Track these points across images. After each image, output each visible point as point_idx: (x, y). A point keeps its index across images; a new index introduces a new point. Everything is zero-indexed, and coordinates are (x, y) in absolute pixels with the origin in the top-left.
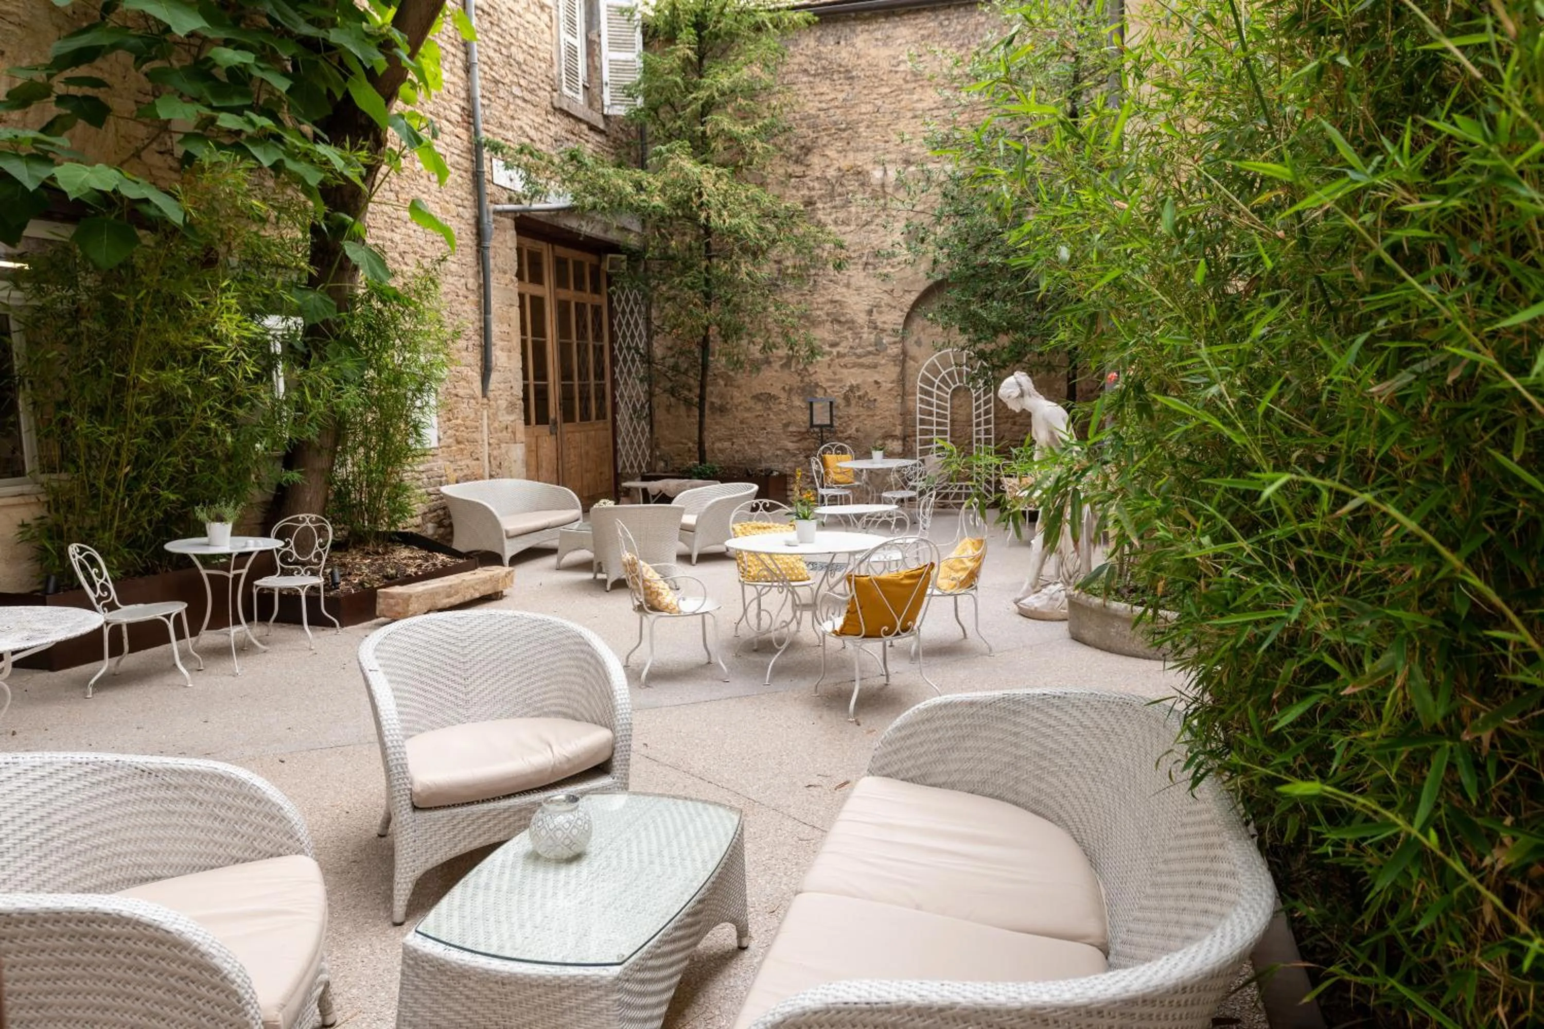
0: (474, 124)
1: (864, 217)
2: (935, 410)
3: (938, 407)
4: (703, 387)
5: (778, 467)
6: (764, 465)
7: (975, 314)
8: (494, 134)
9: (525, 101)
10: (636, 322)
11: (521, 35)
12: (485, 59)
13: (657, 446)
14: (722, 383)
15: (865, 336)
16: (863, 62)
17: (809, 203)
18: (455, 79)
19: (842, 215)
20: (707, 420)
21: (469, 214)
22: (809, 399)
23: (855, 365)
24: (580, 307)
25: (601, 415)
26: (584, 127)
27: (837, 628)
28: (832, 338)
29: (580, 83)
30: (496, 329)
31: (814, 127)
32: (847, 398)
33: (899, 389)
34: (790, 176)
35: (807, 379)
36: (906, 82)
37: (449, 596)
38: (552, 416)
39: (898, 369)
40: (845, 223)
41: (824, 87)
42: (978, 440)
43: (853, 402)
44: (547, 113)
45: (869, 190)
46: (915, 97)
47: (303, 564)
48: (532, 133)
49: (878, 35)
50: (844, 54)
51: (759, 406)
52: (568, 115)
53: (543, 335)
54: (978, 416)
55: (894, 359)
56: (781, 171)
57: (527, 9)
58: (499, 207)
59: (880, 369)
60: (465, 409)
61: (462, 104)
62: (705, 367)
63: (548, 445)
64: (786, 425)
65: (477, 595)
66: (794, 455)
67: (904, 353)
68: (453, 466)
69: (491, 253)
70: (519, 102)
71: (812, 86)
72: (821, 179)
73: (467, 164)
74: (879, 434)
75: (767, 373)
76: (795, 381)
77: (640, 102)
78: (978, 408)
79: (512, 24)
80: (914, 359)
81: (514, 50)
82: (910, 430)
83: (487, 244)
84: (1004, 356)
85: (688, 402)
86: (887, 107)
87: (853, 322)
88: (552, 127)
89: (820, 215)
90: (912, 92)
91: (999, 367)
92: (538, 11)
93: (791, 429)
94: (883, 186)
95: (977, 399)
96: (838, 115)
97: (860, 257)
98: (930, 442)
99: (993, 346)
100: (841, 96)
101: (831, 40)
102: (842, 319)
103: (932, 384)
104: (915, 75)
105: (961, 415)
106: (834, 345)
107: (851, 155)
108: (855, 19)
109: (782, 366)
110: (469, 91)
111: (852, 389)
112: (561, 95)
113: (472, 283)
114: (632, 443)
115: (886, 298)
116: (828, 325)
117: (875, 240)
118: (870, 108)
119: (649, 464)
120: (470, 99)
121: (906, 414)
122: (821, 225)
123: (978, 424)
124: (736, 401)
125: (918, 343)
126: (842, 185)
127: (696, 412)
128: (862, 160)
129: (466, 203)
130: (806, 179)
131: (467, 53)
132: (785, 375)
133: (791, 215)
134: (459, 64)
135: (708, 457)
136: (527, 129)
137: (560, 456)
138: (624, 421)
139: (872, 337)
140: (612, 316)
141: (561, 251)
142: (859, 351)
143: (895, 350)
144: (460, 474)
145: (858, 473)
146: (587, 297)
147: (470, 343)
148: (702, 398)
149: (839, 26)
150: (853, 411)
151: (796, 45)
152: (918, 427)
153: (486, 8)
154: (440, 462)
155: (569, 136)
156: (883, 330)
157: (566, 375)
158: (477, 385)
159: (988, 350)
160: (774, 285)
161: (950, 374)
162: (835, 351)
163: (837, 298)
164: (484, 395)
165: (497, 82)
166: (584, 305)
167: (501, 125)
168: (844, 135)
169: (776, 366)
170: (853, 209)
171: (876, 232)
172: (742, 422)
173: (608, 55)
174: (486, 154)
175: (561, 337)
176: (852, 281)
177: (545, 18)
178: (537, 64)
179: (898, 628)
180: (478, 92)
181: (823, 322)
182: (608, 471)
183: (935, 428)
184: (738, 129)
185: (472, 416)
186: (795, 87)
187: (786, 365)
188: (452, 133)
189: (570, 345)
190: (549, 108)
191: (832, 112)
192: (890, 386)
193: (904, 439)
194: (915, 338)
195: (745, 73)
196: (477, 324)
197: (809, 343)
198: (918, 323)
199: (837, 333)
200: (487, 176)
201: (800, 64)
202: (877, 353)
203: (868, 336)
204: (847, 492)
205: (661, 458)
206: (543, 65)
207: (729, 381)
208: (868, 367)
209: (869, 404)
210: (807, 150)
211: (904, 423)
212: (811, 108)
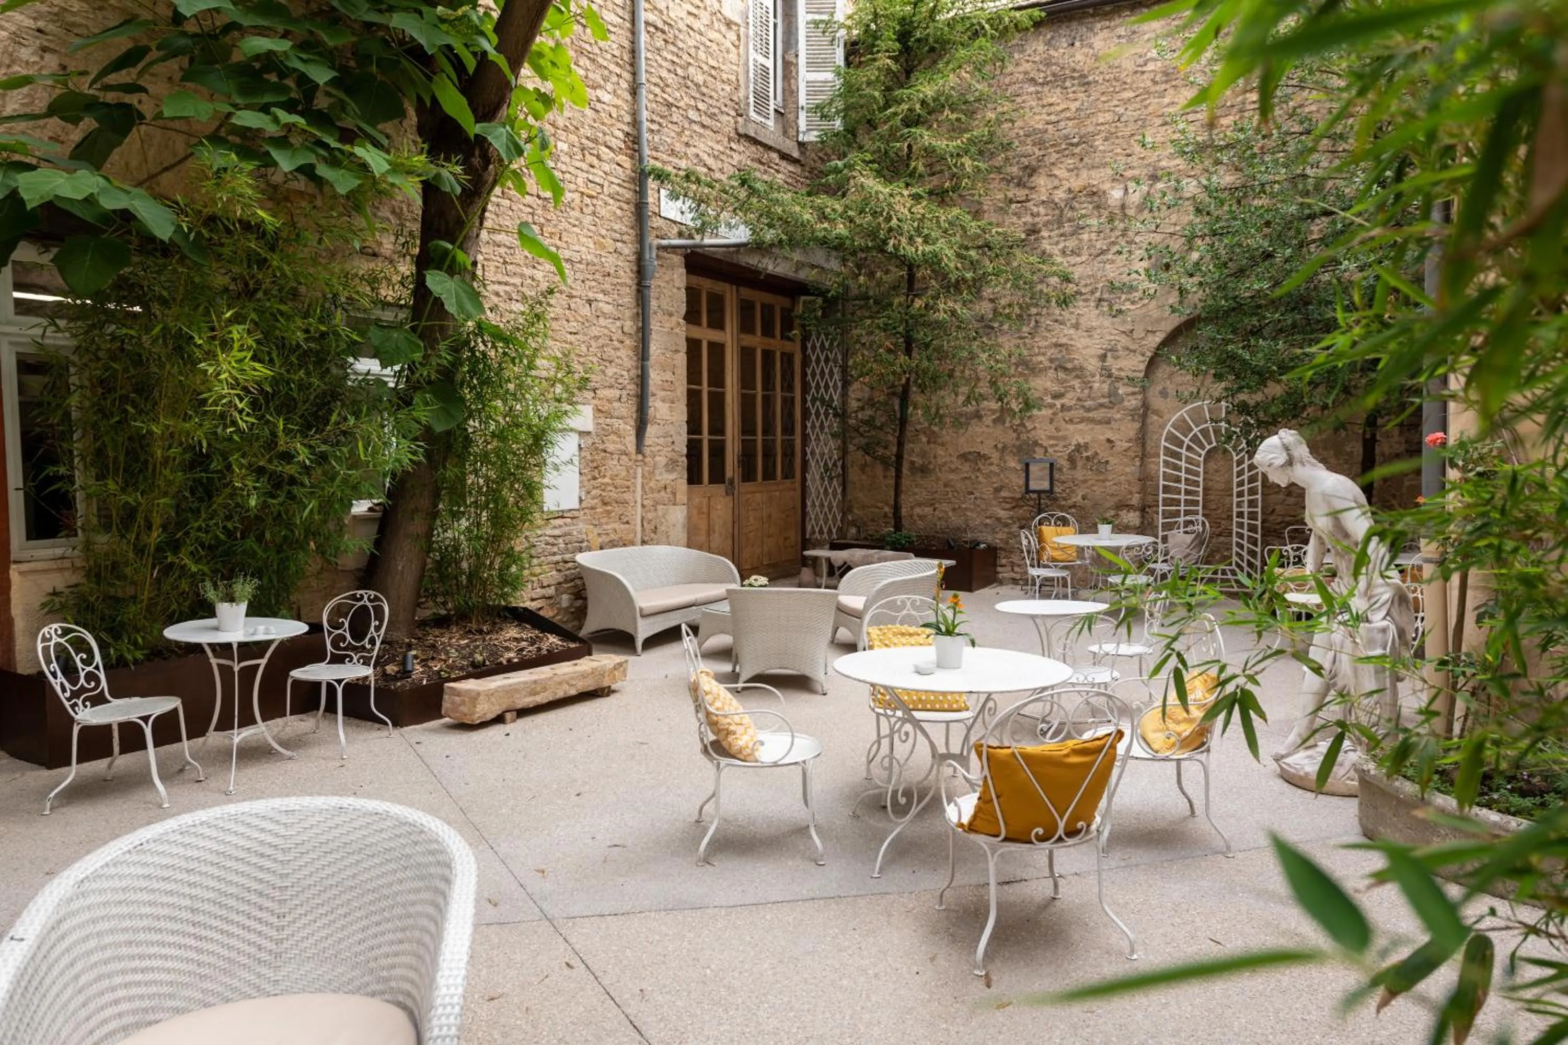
0: (639, 151)
1: (1099, 245)
2: (1183, 475)
3: (1188, 471)
4: (900, 444)
5: (987, 538)
6: (969, 536)
7: (1233, 357)
8: (664, 163)
9: (704, 126)
10: (831, 371)
11: (702, 55)
12: (655, 80)
13: (850, 510)
14: (924, 439)
15: (1096, 385)
16: (1103, 67)
17: (1033, 231)
18: (619, 102)
19: (1071, 243)
20: (905, 482)
21: (628, 250)
22: (1026, 458)
23: (1082, 420)
24: (768, 356)
25: (788, 474)
26: (775, 156)
27: (965, 820)
28: (1056, 388)
29: (772, 107)
30: (655, 377)
31: (1040, 143)
32: (1072, 460)
33: (1139, 450)
34: (1011, 201)
35: (1024, 437)
36: (1155, 83)
37: (534, 693)
38: (729, 474)
39: (1137, 425)
40: (1075, 253)
41: (1054, 96)
42: (1240, 515)
43: (1080, 464)
44: (730, 140)
45: (1106, 213)
46: (1166, 100)
47: (355, 649)
48: (710, 162)
49: (1121, 31)
50: (1080, 57)
51: (966, 467)
52: (755, 141)
53: (722, 385)
54: (1241, 484)
55: (1133, 413)
56: (1000, 196)
57: (710, 26)
58: (665, 242)
59: (1114, 425)
60: (614, 466)
61: (626, 129)
62: (903, 422)
63: (722, 506)
64: (998, 490)
65: (573, 692)
66: (1006, 525)
67: (1146, 406)
68: (596, 531)
69: (653, 293)
70: (696, 128)
71: (1039, 96)
72: (1049, 203)
73: (628, 195)
74: (1111, 502)
75: (976, 428)
76: (1010, 438)
77: (838, 124)
78: (1240, 473)
79: (691, 43)
80: (1157, 412)
81: (691, 70)
82: (1150, 499)
83: (647, 283)
84: (1273, 410)
85: (884, 461)
86: (1130, 114)
87: (1082, 368)
88: (735, 155)
89: (1046, 245)
90: (1162, 94)
91: (1268, 424)
92: (723, 29)
93: (1004, 494)
94: (1123, 207)
95: (1240, 463)
96: (1069, 128)
97: (1092, 292)
98: (1177, 514)
99: (1259, 397)
100: (1074, 106)
101: (1064, 43)
102: (1069, 366)
103: (1180, 444)
104: (1166, 74)
105: (1218, 482)
106: (1056, 396)
107: (1084, 174)
108: (1093, 16)
109: (994, 421)
110: (635, 114)
111: (1078, 447)
112: (748, 120)
113: (629, 326)
114: (822, 505)
115: (1124, 340)
116: (1051, 373)
117: (1111, 272)
118: (1109, 117)
119: (840, 529)
120: (636, 123)
121: (1145, 480)
122: (1045, 257)
123: (1240, 494)
124: (940, 461)
125: (1164, 394)
126: (1072, 208)
127: (893, 472)
128: (1098, 178)
129: (625, 238)
130: (1030, 204)
131: (634, 74)
132: (998, 431)
133: (1011, 246)
134: (625, 85)
135: (905, 522)
136: (705, 157)
137: (736, 520)
138: (814, 480)
139: (1106, 387)
140: (805, 362)
141: (746, 293)
142: (1088, 403)
143: (1133, 402)
144: (605, 539)
145: (1080, 550)
146: (777, 345)
147: (624, 392)
148: (899, 457)
149: (1074, 25)
150: (1079, 474)
151: (1022, 51)
152: (1161, 496)
153: (660, 24)
154: (581, 525)
155: (756, 165)
156: (1119, 379)
157: (747, 427)
158: (631, 441)
159: (1252, 403)
160: (986, 326)
161: (1205, 432)
162: (1058, 403)
163: (1064, 340)
164: (639, 450)
165: (669, 105)
166: (774, 352)
167: (673, 153)
168: (1077, 150)
169: (988, 420)
170: (1085, 237)
171: (1113, 262)
172: (946, 485)
173: (805, 76)
174: (652, 184)
175: (743, 387)
176: (1082, 320)
177: (732, 36)
178: (719, 86)
179: (1061, 832)
180: (645, 114)
181: (1046, 369)
182: (794, 536)
183: (1183, 497)
184: (941, 144)
185: (624, 474)
186: (1019, 100)
187: (999, 420)
188: (612, 160)
189: (754, 397)
190: (732, 135)
191: (1062, 124)
192: (1127, 445)
193: (1143, 510)
194: (1159, 388)
195: (952, 79)
196: (634, 373)
197: (1021, 393)
198: (1163, 371)
199: (1062, 382)
200: (652, 208)
201: (1026, 73)
202: (1111, 405)
203: (1100, 386)
204: (1064, 574)
205: (853, 523)
206: (728, 88)
207: (933, 438)
208: (1100, 422)
209: (1098, 465)
210: (1031, 171)
211: (1143, 491)
212: (1037, 121)
